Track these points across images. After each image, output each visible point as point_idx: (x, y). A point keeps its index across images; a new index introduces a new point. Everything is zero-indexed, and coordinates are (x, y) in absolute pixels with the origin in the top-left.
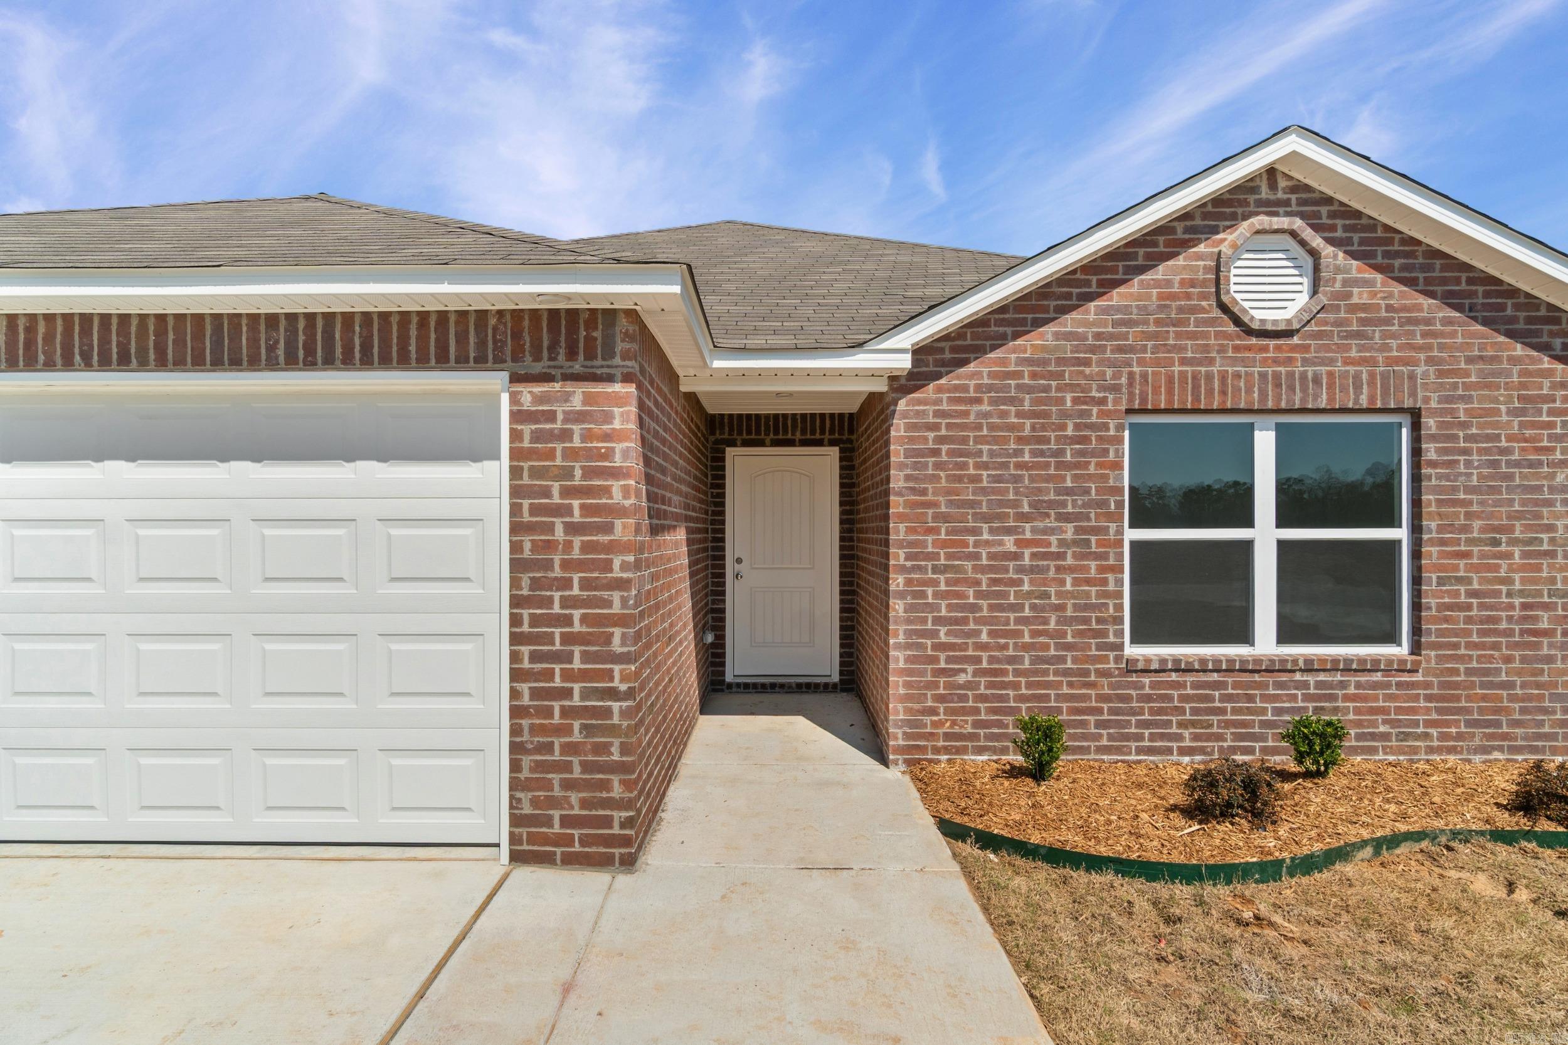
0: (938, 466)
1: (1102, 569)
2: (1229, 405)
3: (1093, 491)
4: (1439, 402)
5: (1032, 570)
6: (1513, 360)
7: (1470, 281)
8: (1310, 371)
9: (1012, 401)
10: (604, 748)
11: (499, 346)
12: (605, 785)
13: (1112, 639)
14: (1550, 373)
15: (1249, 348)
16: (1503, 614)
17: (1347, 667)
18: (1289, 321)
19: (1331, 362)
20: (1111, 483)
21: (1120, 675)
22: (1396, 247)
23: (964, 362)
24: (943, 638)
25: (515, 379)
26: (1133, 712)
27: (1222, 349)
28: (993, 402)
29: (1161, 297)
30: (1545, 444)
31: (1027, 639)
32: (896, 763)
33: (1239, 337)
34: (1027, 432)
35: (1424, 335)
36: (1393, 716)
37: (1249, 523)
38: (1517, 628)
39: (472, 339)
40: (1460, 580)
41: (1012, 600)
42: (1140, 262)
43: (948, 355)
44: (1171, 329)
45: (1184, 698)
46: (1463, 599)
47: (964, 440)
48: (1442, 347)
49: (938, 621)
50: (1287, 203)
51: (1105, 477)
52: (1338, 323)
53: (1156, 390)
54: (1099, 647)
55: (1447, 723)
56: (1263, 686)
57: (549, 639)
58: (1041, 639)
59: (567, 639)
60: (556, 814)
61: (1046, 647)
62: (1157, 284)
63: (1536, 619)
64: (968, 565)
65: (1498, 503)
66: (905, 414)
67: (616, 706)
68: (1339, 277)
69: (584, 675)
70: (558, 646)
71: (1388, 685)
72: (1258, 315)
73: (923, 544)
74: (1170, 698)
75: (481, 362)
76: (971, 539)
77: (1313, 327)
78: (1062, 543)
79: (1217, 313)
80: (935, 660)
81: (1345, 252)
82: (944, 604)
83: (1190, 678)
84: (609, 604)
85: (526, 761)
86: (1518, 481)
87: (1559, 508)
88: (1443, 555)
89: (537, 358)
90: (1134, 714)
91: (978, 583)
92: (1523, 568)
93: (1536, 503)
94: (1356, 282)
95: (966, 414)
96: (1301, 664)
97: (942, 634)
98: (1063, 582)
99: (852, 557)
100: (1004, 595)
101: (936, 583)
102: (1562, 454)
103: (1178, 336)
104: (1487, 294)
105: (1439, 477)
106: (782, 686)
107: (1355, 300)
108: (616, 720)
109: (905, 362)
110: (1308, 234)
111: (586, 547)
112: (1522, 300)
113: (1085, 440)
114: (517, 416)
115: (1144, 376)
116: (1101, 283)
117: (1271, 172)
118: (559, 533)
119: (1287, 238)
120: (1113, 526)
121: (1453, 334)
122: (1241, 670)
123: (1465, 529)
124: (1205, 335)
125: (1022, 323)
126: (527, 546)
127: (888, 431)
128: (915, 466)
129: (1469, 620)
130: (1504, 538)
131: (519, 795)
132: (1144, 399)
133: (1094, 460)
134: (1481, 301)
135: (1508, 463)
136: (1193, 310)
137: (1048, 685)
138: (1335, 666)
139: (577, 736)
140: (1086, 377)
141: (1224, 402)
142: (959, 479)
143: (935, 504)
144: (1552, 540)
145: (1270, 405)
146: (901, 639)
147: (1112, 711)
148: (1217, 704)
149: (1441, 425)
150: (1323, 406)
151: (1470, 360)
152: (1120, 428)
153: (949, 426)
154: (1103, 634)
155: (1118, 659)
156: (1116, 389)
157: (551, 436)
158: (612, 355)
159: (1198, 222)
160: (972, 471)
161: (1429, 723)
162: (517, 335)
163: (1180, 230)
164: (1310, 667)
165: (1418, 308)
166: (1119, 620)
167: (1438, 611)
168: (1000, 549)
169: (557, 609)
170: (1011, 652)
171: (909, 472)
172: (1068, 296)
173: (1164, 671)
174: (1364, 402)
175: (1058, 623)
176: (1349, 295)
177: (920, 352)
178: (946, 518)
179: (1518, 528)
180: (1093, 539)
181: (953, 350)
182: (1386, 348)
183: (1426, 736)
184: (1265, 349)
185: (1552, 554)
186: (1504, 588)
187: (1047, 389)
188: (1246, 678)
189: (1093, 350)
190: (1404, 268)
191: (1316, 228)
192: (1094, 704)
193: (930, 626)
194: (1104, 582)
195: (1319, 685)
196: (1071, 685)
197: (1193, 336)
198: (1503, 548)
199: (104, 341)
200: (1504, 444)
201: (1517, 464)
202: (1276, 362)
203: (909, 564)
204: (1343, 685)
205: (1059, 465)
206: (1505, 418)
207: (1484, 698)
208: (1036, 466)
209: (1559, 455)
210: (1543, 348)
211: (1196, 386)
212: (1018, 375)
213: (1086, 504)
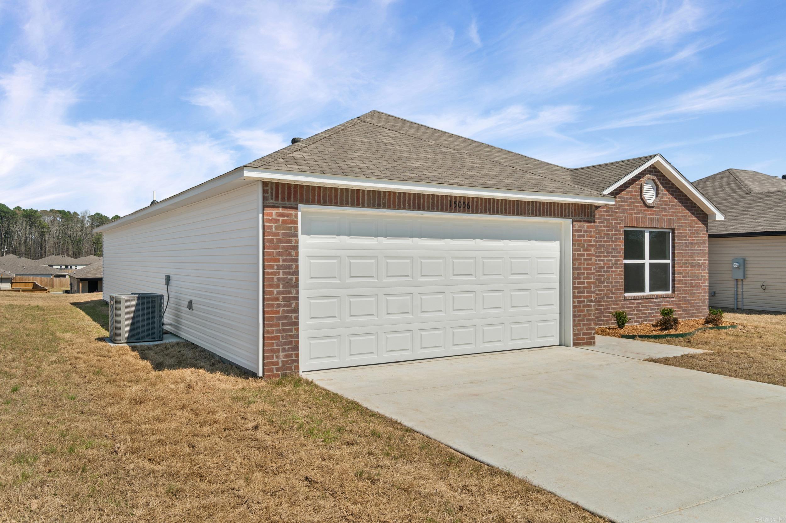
1: (619, 271)
3: (618, 249)
4: (676, 227)
5: (606, 272)
6: (689, 216)
10: (590, 315)
11: (572, 213)
14: (694, 220)
15: (646, 210)
16: (688, 282)
17: (663, 297)
18: (653, 204)
20: (621, 247)
21: (623, 302)
22: (671, 186)
25: (574, 221)
27: (642, 210)
29: (631, 195)
30: (694, 238)
33: (645, 207)
34: (605, 232)
35: (675, 209)
37: (644, 258)
38: (690, 285)
40: (681, 273)
42: (627, 185)
44: (632, 204)
45: (635, 307)
48: (678, 212)
50: (652, 171)
53: (630, 221)
54: (619, 294)
56: (648, 303)
57: (580, 288)
58: (608, 292)
59: (584, 288)
62: (630, 191)
63: (693, 283)
65: (687, 253)
67: (592, 304)
68: (661, 192)
69: (587, 297)
70: (582, 290)
71: (669, 301)
72: (648, 201)
75: (568, 217)
77: (657, 206)
78: (612, 264)
79: (640, 201)
81: (662, 186)
83: (636, 302)
86: (690, 248)
88: (678, 267)
89: (579, 216)
92: (691, 270)
93: (692, 253)
94: (664, 194)
96: (653, 297)
98: (612, 275)
104: (685, 199)
105: (678, 246)
107: (664, 199)
108: (592, 308)
111: (587, 264)
114: (574, 231)
115: (627, 217)
116: (619, 190)
119: (652, 181)
121: (680, 209)
123: (682, 260)
124: (639, 206)
129: (682, 284)
130: (688, 262)
131: (575, 328)
132: (626, 224)
133: (618, 240)
135: (688, 243)
136: (636, 199)
137: (609, 305)
140: (617, 217)
144: (695, 263)
145: (650, 226)
148: (640, 308)
151: (682, 216)
152: (621, 231)
154: (619, 290)
155: (623, 297)
156: (622, 220)
158: (591, 216)
162: (575, 210)
165: (674, 202)
167: (676, 282)
169: (582, 280)
173: (631, 300)
175: (611, 287)
176: (662, 197)
179: (690, 260)
180: (618, 263)
182: (669, 212)
185: (695, 266)
186: (688, 275)
187: (609, 220)
188: (644, 301)
189: (618, 209)
190: (672, 191)
191: (657, 179)
194: (620, 275)
196: (614, 304)
197: (636, 206)
198: (688, 265)
200: (687, 238)
202: (651, 214)
204: (662, 302)
205: (612, 242)
206: (688, 231)
207: (685, 304)
208: (607, 242)
209: (696, 241)
210: (693, 214)
211: (637, 220)
212: (604, 215)
213: (617, 253)
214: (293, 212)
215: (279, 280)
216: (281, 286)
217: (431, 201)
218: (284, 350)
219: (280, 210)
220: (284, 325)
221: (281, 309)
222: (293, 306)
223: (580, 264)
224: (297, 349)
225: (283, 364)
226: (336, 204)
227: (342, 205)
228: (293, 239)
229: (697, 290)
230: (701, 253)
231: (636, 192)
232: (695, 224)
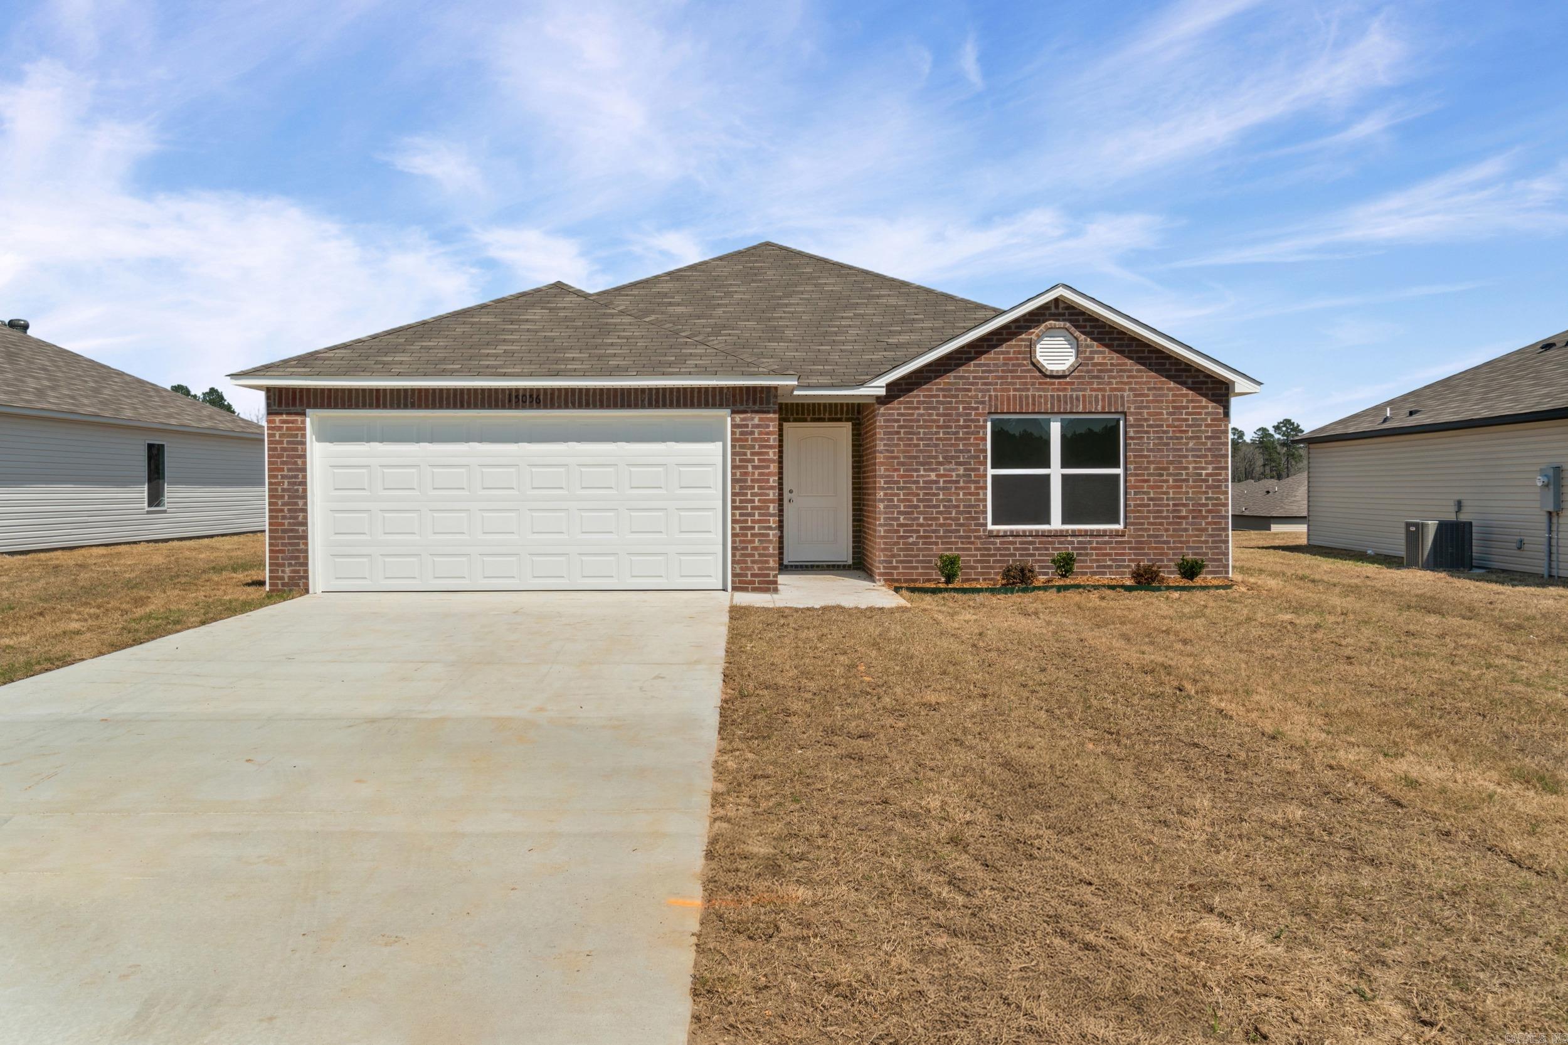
0: (899, 439)
1: (977, 488)
2: (1036, 411)
3: (971, 451)
4: (1136, 409)
5: (944, 489)
6: (1169, 389)
7: (1149, 352)
8: (1075, 394)
9: (934, 408)
10: (767, 548)
11: (727, 400)
12: (767, 562)
13: (982, 521)
14: (1186, 395)
15: (1046, 383)
16: (1165, 508)
17: (1092, 534)
18: (1064, 371)
19: (1085, 390)
20: (981, 447)
21: (986, 539)
23: (912, 390)
24: (902, 521)
25: (733, 412)
26: (991, 556)
27: (1033, 384)
28: (925, 409)
29: (1004, 359)
30: (1184, 429)
31: (941, 521)
32: (880, 580)
33: (1041, 378)
34: (941, 423)
35: (1128, 377)
36: (1113, 557)
37: (1048, 466)
38: (1171, 515)
39: (718, 398)
40: (1144, 493)
41: (934, 503)
42: (994, 343)
43: (904, 387)
44: (1009, 374)
45: (1016, 549)
46: (1146, 502)
47: (912, 427)
48: (1136, 383)
49: (899, 513)
50: (1064, 315)
51: (978, 445)
52: (1088, 371)
53: (1002, 404)
54: (976, 525)
55: (1138, 560)
56: (1053, 543)
57: (746, 508)
58: (948, 521)
59: (753, 508)
60: (749, 573)
62: (1003, 353)
63: (1179, 511)
64: (914, 486)
65: (1162, 456)
66: (883, 415)
68: (1088, 350)
69: (759, 521)
70: (749, 511)
71: (1111, 543)
72: (1050, 367)
73: (893, 476)
74: (1009, 549)
75: (721, 406)
76: (915, 474)
77: (1075, 374)
78: (958, 475)
79: (1031, 367)
80: (898, 531)
81: (1090, 338)
82: (902, 505)
83: (1018, 539)
84: (769, 495)
85: (738, 553)
86: (1171, 446)
87: (1190, 459)
88: (1136, 481)
89: (742, 405)
91: (918, 495)
92: (1173, 487)
93: (1180, 456)
94: (1096, 352)
95: (912, 414)
96: (1070, 533)
97: (901, 519)
98: (958, 494)
99: (860, 488)
100: (931, 500)
101: (898, 495)
102: (1192, 433)
103: (1013, 377)
104: (1157, 358)
105: (1135, 444)
106: (818, 566)
107: (1096, 361)
108: (771, 538)
109: (882, 392)
110: (1073, 329)
111: (760, 474)
112: (1173, 361)
114: (733, 426)
115: (996, 396)
116: (976, 353)
117: (1056, 300)
118: (750, 469)
119: (1064, 330)
120: (982, 468)
121: (1142, 377)
122: (1043, 536)
123: (1147, 469)
124: (1025, 377)
125: (939, 371)
126: (738, 474)
127: (875, 422)
128: (888, 439)
129: (1149, 512)
130: (1165, 473)
131: (735, 566)
132: (996, 408)
133: (973, 437)
134: (1155, 361)
135: (1167, 438)
136: (1019, 365)
137: (952, 543)
138: (1085, 533)
139: (757, 544)
140: (969, 397)
141: (1034, 409)
142: (910, 445)
143: (898, 458)
144: (1187, 474)
145: (1056, 410)
146: (882, 521)
147: (982, 555)
148: (1031, 552)
149: (1135, 420)
150: (1080, 411)
151: (1149, 389)
152: (985, 421)
153: (904, 420)
154: (978, 519)
155: (985, 531)
156: (983, 403)
157: (747, 433)
158: (769, 404)
159: (1022, 323)
160: (915, 442)
161: (1130, 560)
162: (734, 396)
163: (1013, 327)
164: (1074, 534)
165: (1125, 364)
166: (985, 512)
167: (1134, 507)
168: (928, 478)
169: (749, 497)
170: (934, 527)
171: (885, 441)
172: (961, 359)
173: (1006, 536)
174: (1100, 409)
175: (956, 513)
176: (1093, 358)
177: (889, 386)
178: (903, 464)
179: (1171, 468)
180: (973, 474)
181: (907, 384)
182: (1110, 383)
183: (1128, 566)
184: (1053, 384)
185: (1187, 480)
186: (1165, 497)
187: (951, 403)
188: (1045, 539)
189: (972, 384)
190: (1118, 346)
191: (1076, 327)
192: (974, 552)
193: (895, 515)
194: (978, 494)
195: (1079, 543)
196: (962, 543)
197: (1019, 377)
198: (1165, 478)
199: (580, 398)
200: (1165, 429)
201: (1171, 438)
202: (1058, 390)
203: (885, 486)
204: (1090, 542)
205: (956, 439)
206: (1165, 416)
207: (1156, 548)
208: (946, 439)
209: (1190, 434)
210: (1183, 383)
211: (1021, 402)
212: (937, 396)
213: (969, 458)
214: (299, 418)
215: (283, 490)
216: (286, 497)
217: (480, 396)
218: (290, 565)
219: (284, 417)
220: (289, 538)
221: (286, 522)
222: (300, 518)
223: (746, 474)
224: (306, 564)
225: (289, 579)
226: (350, 407)
227: (357, 407)
228: (299, 447)
229: (1192, 524)
230: (1206, 456)
231: (1019, 353)
232: (1188, 401)
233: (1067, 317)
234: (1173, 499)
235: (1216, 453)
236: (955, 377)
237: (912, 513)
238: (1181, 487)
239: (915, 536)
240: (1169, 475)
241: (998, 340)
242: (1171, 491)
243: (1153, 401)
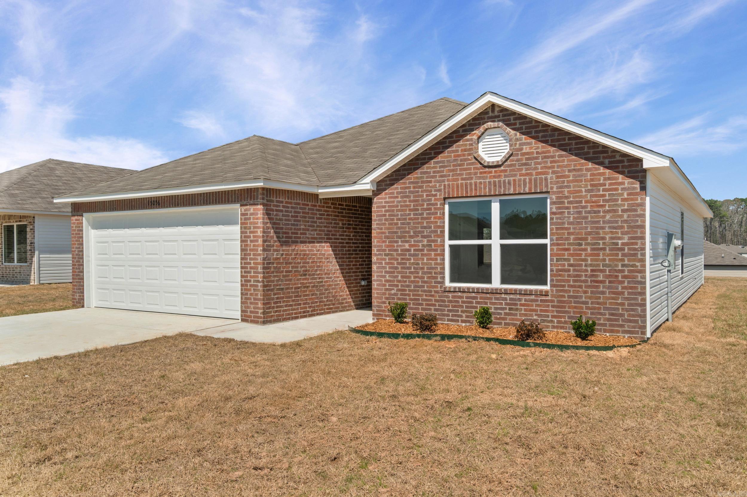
0: (386, 220)
1: (436, 255)
2: (478, 194)
3: (433, 227)
4: (557, 189)
5: (414, 255)
6: (587, 170)
7: (569, 139)
8: (507, 179)
9: (407, 197)
11: (238, 198)
13: (440, 280)
14: (603, 174)
15: (485, 172)
16: (583, 274)
17: (521, 293)
18: (498, 162)
19: (515, 175)
21: (442, 293)
22: (540, 129)
23: (393, 184)
24: (388, 278)
25: (241, 205)
26: (446, 306)
27: (476, 174)
28: (402, 197)
29: (455, 156)
30: (601, 203)
31: (412, 279)
32: (374, 319)
33: (482, 169)
34: (412, 207)
35: (551, 162)
36: (539, 313)
37: (490, 238)
38: (589, 279)
39: (233, 196)
40: (565, 260)
41: (408, 265)
42: (447, 144)
44: (458, 168)
45: (463, 302)
46: (566, 267)
47: (393, 211)
48: (558, 167)
49: (386, 272)
50: (499, 116)
51: (437, 222)
52: (518, 160)
53: (453, 190)
54: (435, 283)
55: (560, 317)
56: (490, 299)
58: (417, 279)
61: (418, 282)
62: (453, 151)
63: (597, 276)
64: (395, 253)
65: (581, 228)
66: (376, 203)
68: (518, 143)
71: (537, 301)
73: (382, 246)
74: (458, 302)
75: (235, 202)
76: (396, 244)
77: (508, 163)
78: (423, 246)
79: (474, 160)
80: (385, 285)
81: (520, 133)
82: (388, 266)
83: (465, 295)
84: (258, 259)
85: (244, 297)
86: (589, 219)
87: (607, 230)
88: (561, 250)
89: (245, 201)
90: (446, 307)
92: (591, 255)
93: (597, 228)
94: (524, 144)
95: (393, 202)
97: (387, 277)
98: (423, 259)
100: (406, 264)
101: (385, 259)
102: (609, 207)
103: (461, 170)
104: (576, 144)
105: (559, 218)
107: (524, 151)
109: (372, 187)
110: (506, 127)
112: (591, 145)
113: (430, 209)
114: (241, 214)
115: (449, 185)
117: (493, 106)
120: (441, 240)
123: (568, 239)
124: (470, 169)
125: (410, 169)
126: (243, 245)
128: (379, 220)
129: (569, 276)
130: (583, 243)
131: (242, 305)
133: (433, 216)
134: (574, 147)
135: (586, 212)
136: (465, 160)
137: (419, 295)
138: (515, 292)
140: (431, 187)
141: (476, 193)
142: (392, 224)
143: (385, 233)
144: (604, 243)
145: (492, 193)
146: (376, 278)
147: (439, 306)
148: (474, 305)
149: (559, 198)
150: (512, 193)
151: (570, 171)
152: (445, 204)
153: (389, 206)
154: (436, 278)
156: (440, 190)
157: (247, 219)
158: (258, 199)
159: (467, 127)
160: (395, 221)
161: (553, 316)
162: (241, 195)
163: (461, 131)
164: (506, 292)
165: (549, 152)
166: (444, 273)
167: (556, 272)
168: (404, 248)
170: (407, 284)
171: (377, 222)
172: (424, 159)
173: (456, 292)
174: (527, 190)
175: (422, 274)
176: (522, 149)
178: (387, 237)
179: (589, 238)
180: (433, 244)
182: (536, 168)
183: (552, 321)
184: (491, 172)
185: (604, 249)
186: (584, 263)
187: (418, 192)
188: (484, 295)
190: (542, 137)
191: (508, 125)
192: (433, 303)
193: (383, 274)
195: (511, 299)
196: (426, 295)
198: (583, 247)
199: (175, 201)
200: (584, 204)
201: (589, 212)
202: (494, 177)
203: (377, 253)
204: (520, 300)
206: (584, 194)
207: (575, 307)
208: (415, 219)
209: (607, 208)
210: (601, 164)
211: (466, 188)
212: (409, 187)
213: (430, 232)
214: (80, 218)
216: (77, 258)
217: (138, 203)
218: (78, 293)
219: (76, 217)
220: (78, 279)
221: (77, 270)
222: (81, 269)
224: (83, 293)
225: (78, 299)
228: (81, 232)
229: (609, 288)
230: (622, 227)
231: (465, 150)
232: (605, 179)
233: (501, 118)
234: (591, 265)
235: (632, 224)
236: (421, 173)
237: (394, 272)
238: (598, 255)
239: (395, 289)
240: (587, 244)
241: (450, 142)
242: (589, 258)
243: (573, 181)
